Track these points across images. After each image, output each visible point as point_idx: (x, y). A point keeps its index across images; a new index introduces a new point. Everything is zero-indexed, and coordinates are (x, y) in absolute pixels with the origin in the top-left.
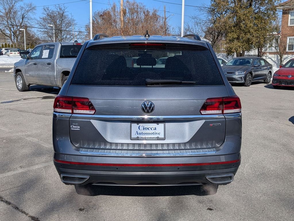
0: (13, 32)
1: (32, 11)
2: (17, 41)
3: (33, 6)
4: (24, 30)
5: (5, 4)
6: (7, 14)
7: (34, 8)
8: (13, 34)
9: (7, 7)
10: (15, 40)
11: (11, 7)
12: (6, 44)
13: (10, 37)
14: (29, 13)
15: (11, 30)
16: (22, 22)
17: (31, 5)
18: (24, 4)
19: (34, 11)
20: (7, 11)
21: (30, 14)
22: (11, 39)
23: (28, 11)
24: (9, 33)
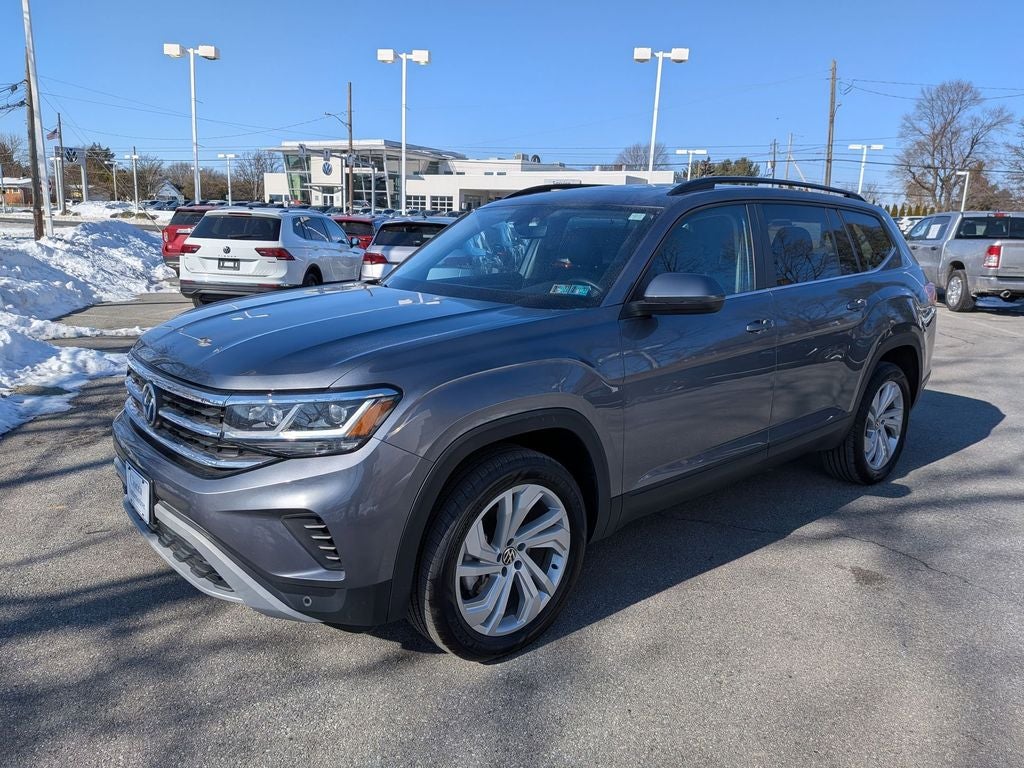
0: (941, 180)
1: (1002, 125)
2: (948, 199)
3: (1006, 114)
4: (968, 173)
5: (936, 115)
6: (934, 137)
7: (1008, 120)
8: (940, 183)
9: (939, 122)
10: (943, 198)
11: (949, 120)
12: (918, 208)
13: (932, 191)
14: (992, 132)
15: (938, 175)
16: (970, 153)
17: (1001, 111)
18: (984, 111)
19: (1007, 126)
20: (936, 131)
21: (995, 135)
22: (934, 195)
23: (989, 128)
24: (932, 181)
